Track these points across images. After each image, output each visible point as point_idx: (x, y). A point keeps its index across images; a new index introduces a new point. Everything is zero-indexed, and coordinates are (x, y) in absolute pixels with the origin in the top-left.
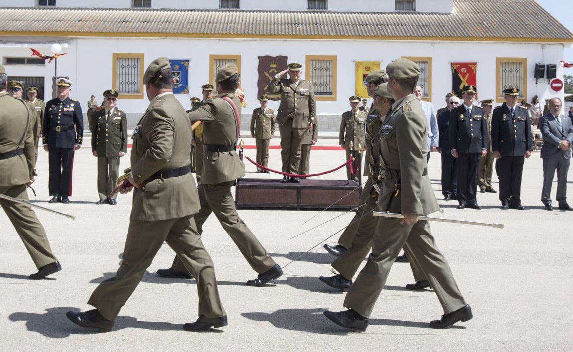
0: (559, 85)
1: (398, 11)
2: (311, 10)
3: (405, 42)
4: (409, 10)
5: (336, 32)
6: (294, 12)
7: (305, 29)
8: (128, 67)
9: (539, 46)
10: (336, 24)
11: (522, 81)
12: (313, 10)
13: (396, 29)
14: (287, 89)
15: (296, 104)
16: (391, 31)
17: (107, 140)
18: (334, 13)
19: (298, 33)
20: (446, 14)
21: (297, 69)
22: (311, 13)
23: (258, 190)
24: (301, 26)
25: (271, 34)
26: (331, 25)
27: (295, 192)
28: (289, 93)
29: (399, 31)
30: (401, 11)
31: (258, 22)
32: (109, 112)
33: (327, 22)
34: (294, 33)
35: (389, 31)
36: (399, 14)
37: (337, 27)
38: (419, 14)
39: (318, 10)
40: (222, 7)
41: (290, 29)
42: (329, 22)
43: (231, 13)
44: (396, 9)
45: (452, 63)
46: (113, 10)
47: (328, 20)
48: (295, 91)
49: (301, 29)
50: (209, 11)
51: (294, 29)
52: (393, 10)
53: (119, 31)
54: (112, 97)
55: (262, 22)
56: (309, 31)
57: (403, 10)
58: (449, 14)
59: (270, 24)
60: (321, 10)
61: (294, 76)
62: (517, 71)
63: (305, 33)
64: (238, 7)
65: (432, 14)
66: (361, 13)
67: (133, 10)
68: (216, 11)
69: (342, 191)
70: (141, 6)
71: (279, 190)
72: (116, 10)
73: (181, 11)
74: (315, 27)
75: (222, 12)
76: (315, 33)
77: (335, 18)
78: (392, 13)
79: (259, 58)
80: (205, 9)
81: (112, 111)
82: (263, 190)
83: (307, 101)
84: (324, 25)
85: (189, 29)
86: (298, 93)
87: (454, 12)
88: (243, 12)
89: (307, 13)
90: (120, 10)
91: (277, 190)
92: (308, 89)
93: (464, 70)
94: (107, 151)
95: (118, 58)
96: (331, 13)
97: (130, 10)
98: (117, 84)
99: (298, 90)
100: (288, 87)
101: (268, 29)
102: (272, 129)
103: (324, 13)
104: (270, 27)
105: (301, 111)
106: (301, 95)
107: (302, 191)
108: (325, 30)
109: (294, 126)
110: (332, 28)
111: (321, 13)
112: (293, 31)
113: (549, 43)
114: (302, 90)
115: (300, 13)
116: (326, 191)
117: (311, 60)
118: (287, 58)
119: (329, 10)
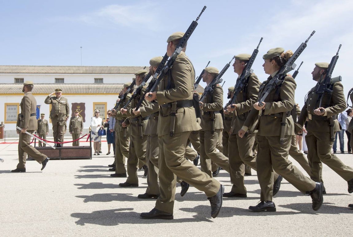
2: (96, 83)
5: (106, 92)
6: (88, 84)
7: (93, 91)
8: (12, 109)
12: (97, 83)
14: (54, 101)
15: (59, 108)
18: (106, 84)
19: (89, 92)
21: (59, 92)
22: (96, 84)
25: (77, 93)
26: (104, 89)
28: (56, 103)
31: (72, 88)
34: (88, 92)
37: (107, 90)
39: (99, 83)
40: (56, 82)
42: (103, 88)
43: (60, 85)
46: (6, 84)
48: (59, 102)
49: (91, 91)
50: (50, 84)
51: (88, 91)
53: (8, 93)
55: (73, 88)
56: (94, 92)
59: (77, 89)
60: (101, 83)
61: (58, 95)
63: (93, 93)
64: (63, 82)
66: (118, 84)
67: (15, 84)
68: (53, 84)
70: (19, 82)
72: (7, 84)
73: (38, 84)
74: (97, 90)
75: (56, 84)
76: (97, 92)
77: (106, 86)
79: (72, 104)
80: (49, 83)
83: (65, 107)
84: (101, 89)
85: (40, 92)
86: (60, 103)
88: (66, 84)
89: (94, 84)
90: (9, 84)
92: (65, 101)
95: (7, 105)
96: (105, 84)
97: (14, 84)
98: (7, 117)
99: (60, 102)
100: (55, 101)
101: (76, 91)
102: (65, 129)
103: (102, 84)
104: (77, 90)
105: (62, 112)
106: (62, 104)
107: (62, 150)
108: (101, 91)
109: (58, 119)
110: (105, 90)
111: (100, 84)
112: (87, 92)
114: (62, 102)
115: (91, 84)
117: (95, 104)
118: (84, 104)
119: (104, 83)
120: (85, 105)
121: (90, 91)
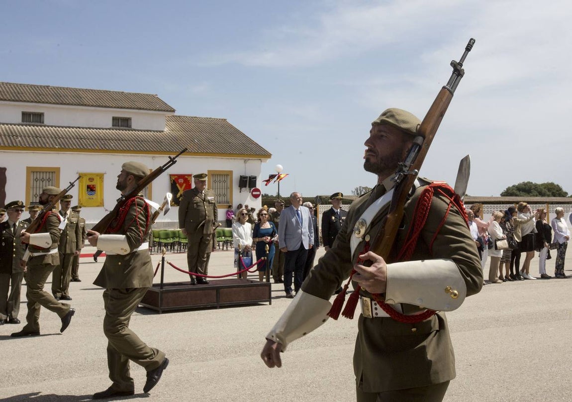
0: (258, 193)
1: (115, 127)
2: (25, 123)
3: (128, 156)
4: (126, 127)
5: (60, 145)
6: (11, 124)
9: (242, 161)
10: (56, 137)
11: (229, 190)
12: (29, 123)
13: (118, 143)
15: (207, 212)
16: (114, 145)
17: (14, 255)
18: (51, 127)
19: (19, 145)
20: (160, 132)
22: (26, 125)
23: (181, 294)
24: (20, 138)
26: (52, 138)
27: (214, 292)
28: (199, 203)
29: (122, 145)
30: (117, 128)
32: (14, 225)
33: (47, 135)
34: (15, 145)
35: (112, 145)
36: (116, 130)
37: (59, 140)
38: (135, 130)
39: (33, 123)
41: (9, 141)
42: (49, 135)
44: (113, 126)
45: (170, 175)
47: (47, 133)
48: (203, 201)
49: (21, 141)
51: (13, 141)
52: (110, 126)
54: (19, 209)
56: (30, 143)
57: (119, 126)
58: (163, 131)
60: (37, 124)
62: (225, 181)
63: (27, 145)
65: (148, 131)
66: (79, 128)
69: (255, 288)
71: (201, 291)
76: (37, 145)
77: (54, 132)
78: (109, 129)
81: (17, 224)
82: (186, 292)
84: (44, 137)
87: (166, 130)
89: (22, 125)
91: (198, 292)
92: (213, 198)
93: (181, 181)
94: (14, 267)
96: (48, 126)
103: (41, 126)
105: (210, 218)
106: (209, 203)
107: (221, 290)
108: (47, 142)
109: (205, 232)
110: (54, 140)
111: (37, 126)
112: (13, 143)
113: (250, 158)
115: (15, 125)
116: (242, 288)
117: (32, 172)
118: (5, 169)
119: (46, 123)
120: (7, 173)
121: (19, 141)
